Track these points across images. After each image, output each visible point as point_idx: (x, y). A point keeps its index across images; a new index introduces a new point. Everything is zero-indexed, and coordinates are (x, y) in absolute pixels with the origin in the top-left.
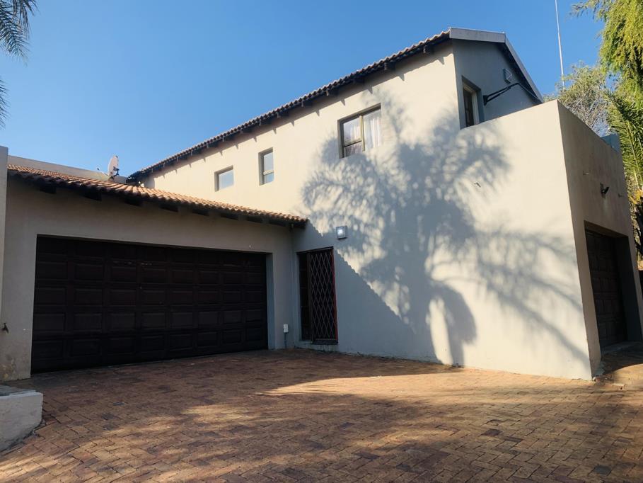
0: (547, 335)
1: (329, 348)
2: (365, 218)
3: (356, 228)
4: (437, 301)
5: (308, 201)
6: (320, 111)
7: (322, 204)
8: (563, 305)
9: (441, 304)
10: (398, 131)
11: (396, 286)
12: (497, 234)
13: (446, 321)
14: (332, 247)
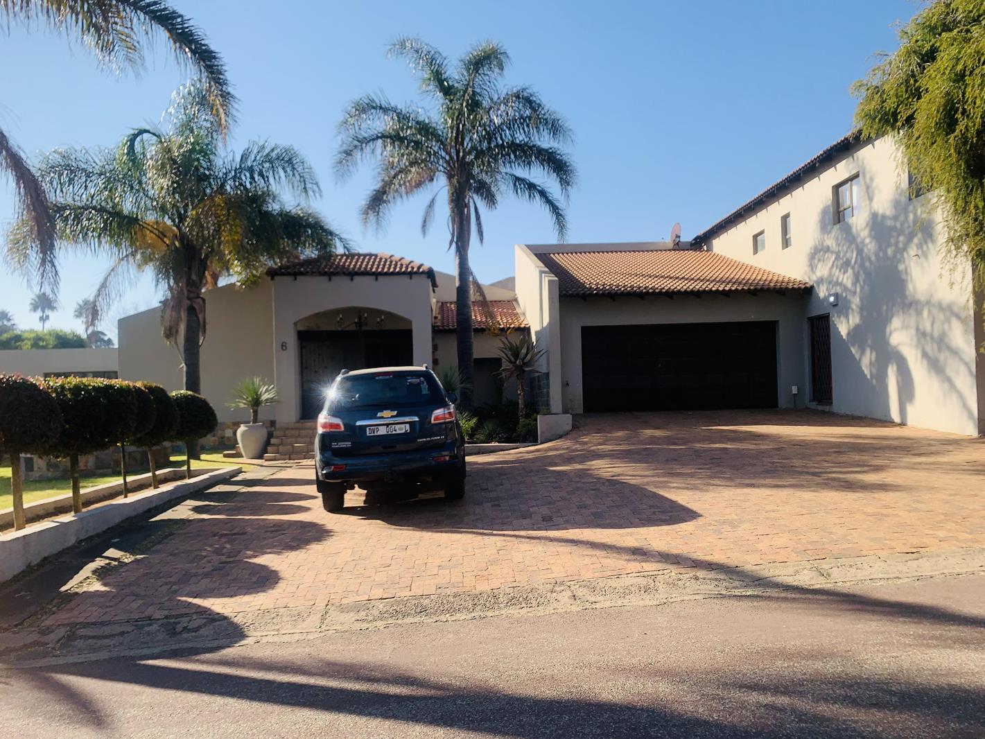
0: (954, 397)
1: (827, 408)
2: (849, 284)
3: (844, 295)
4: (892, 364)
5: (812, 267)
6: (821, 176)
7: (822, 270)
8: (963, 370)
9: (895, 367)
10: (871, 199)
11: (868, 351)
12: (928, 302)
13: (898, 382)
14: (829, 313)
